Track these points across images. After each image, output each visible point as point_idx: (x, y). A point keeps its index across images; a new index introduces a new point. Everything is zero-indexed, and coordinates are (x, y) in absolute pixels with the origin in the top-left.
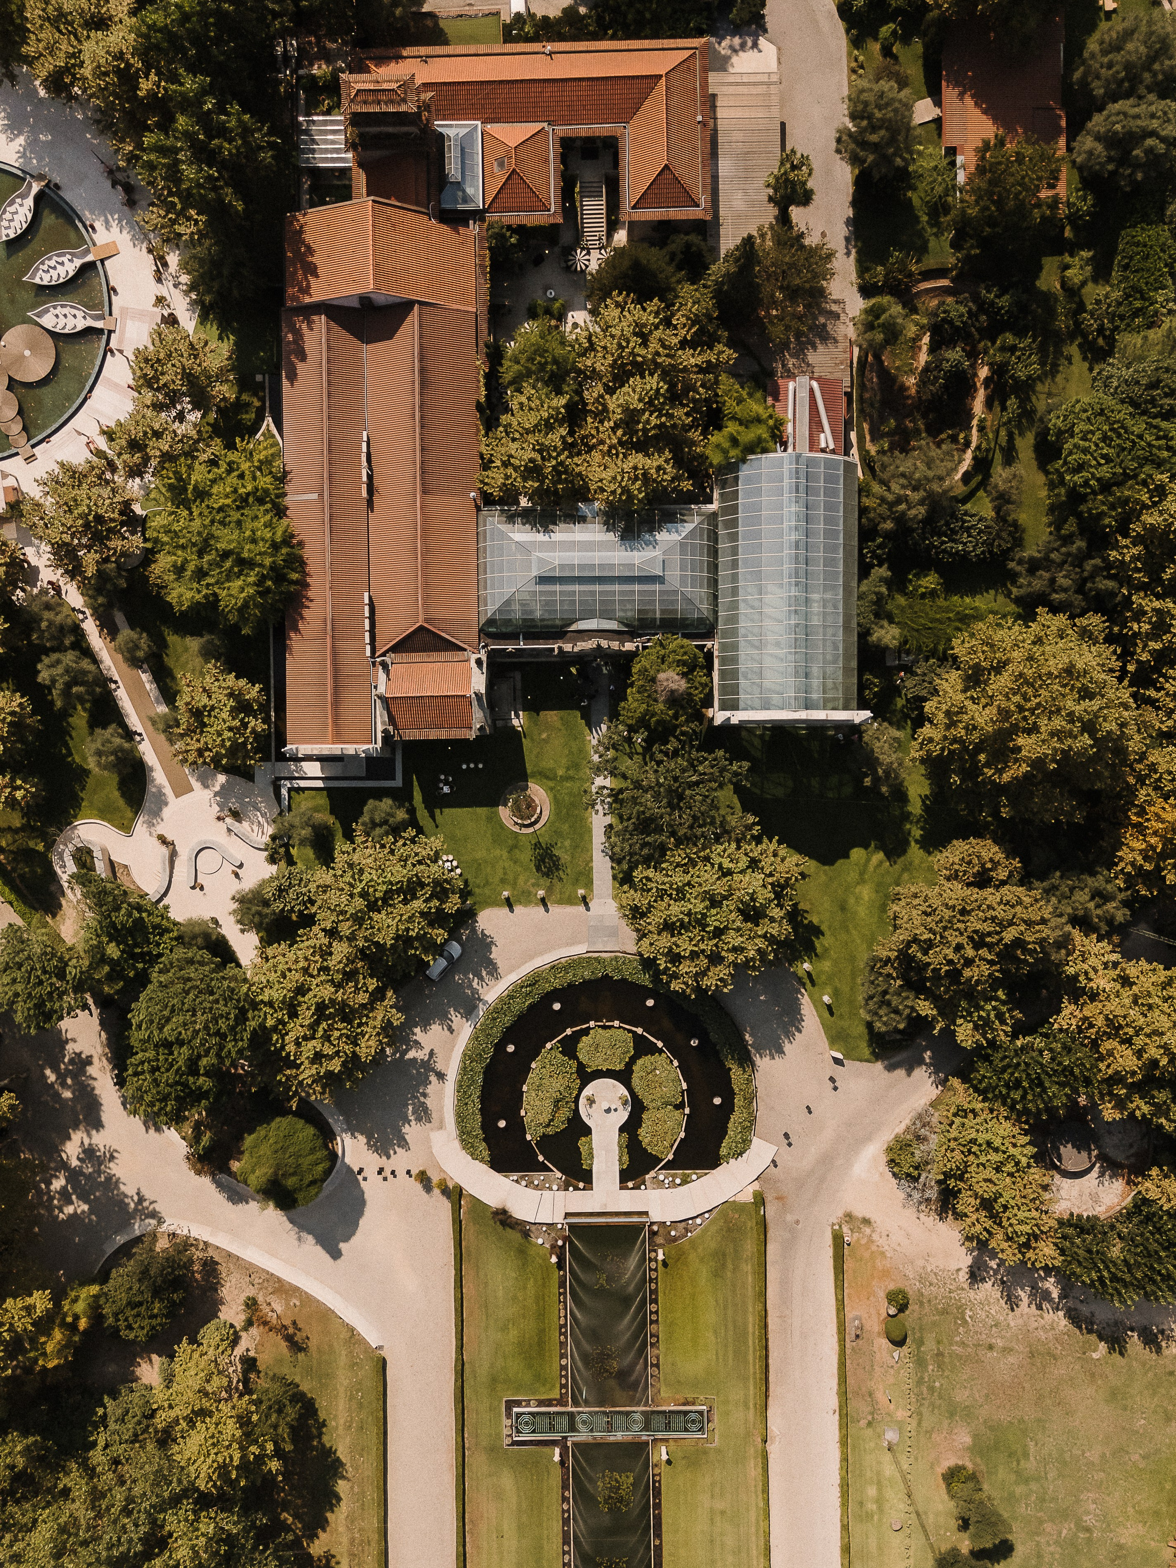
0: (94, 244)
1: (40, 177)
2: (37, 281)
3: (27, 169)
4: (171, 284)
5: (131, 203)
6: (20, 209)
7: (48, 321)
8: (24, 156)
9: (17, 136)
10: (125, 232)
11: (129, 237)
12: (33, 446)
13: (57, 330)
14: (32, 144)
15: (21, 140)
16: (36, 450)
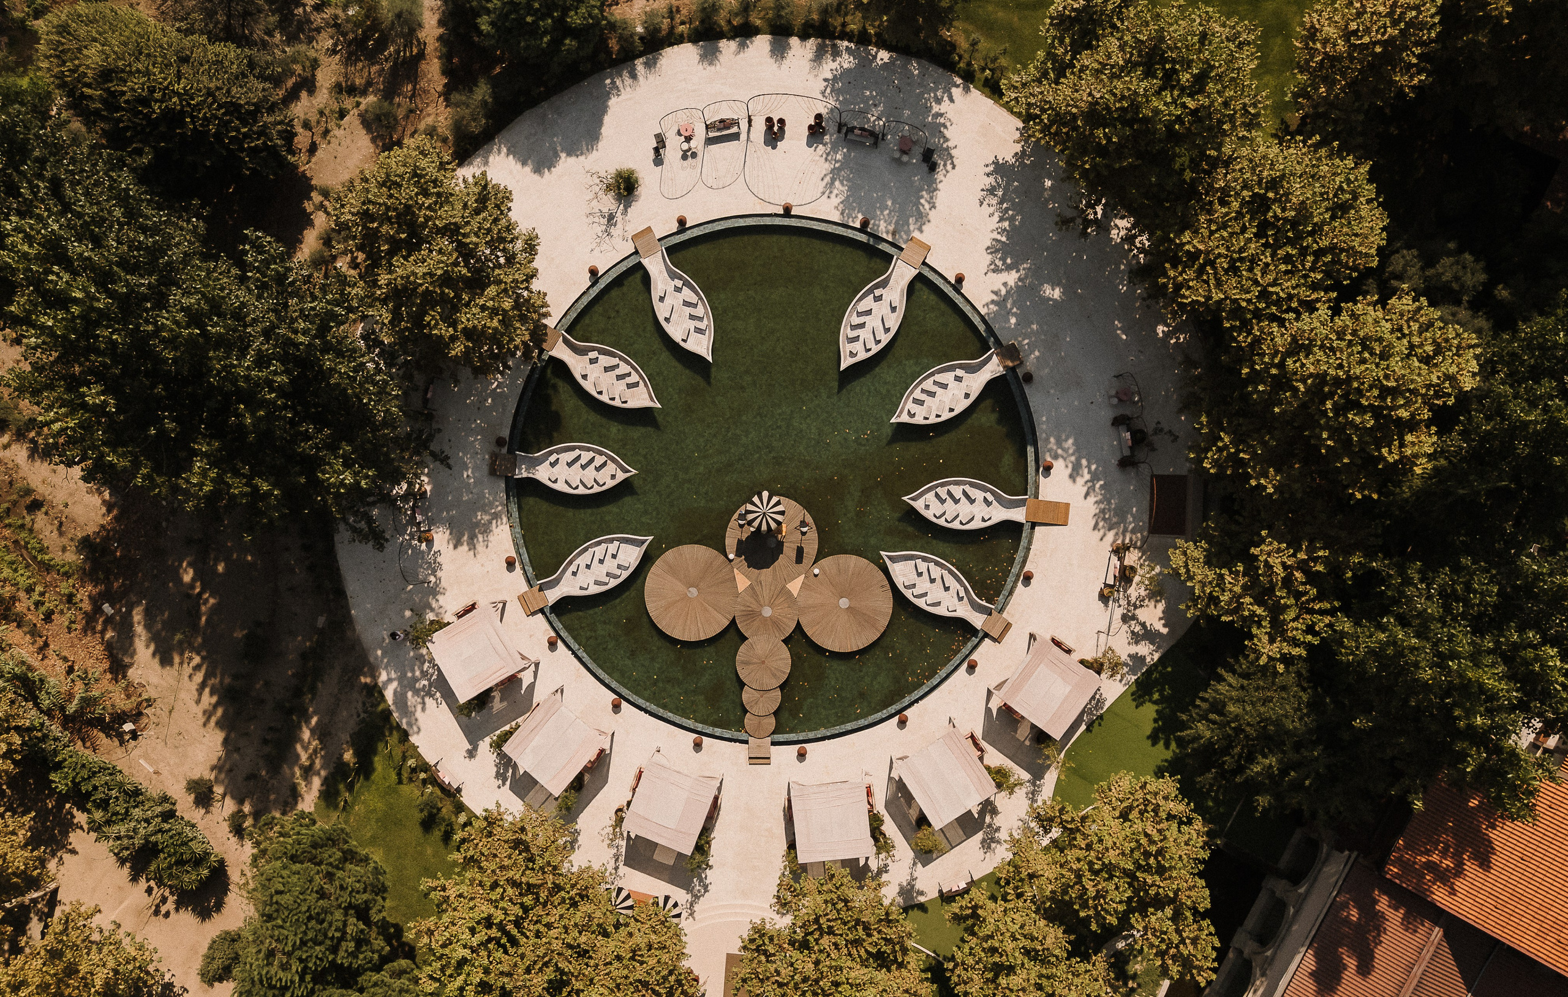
0: (1036, 496)
1: (1010, 352)
2: (919, 505)
3: (996, 327)
4: (1119, 612)
5: (1126, 463)
6: (952, 384)
7: (902, 572)
8: (1001, 303)
9: (1009, 268)
10: (1092, 499)
11: (1094, 510)
12: (774, 744)
13: (908, 594)
14: (1025, 292)
15: (1012, 278)
16: (774, 749)
